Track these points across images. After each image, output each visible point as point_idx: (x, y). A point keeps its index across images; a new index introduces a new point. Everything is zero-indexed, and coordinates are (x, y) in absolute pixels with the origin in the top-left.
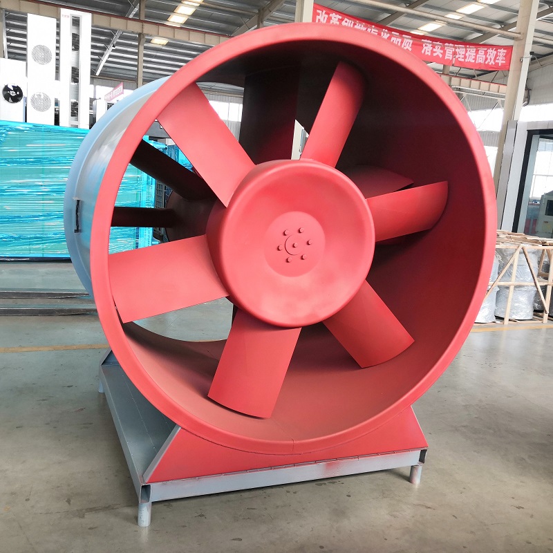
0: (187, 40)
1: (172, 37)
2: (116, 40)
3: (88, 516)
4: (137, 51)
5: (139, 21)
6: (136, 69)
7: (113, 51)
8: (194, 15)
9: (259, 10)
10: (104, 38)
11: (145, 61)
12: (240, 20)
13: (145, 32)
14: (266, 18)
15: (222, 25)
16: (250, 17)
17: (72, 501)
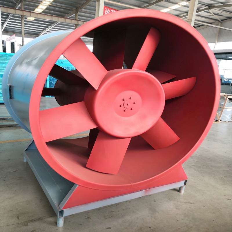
0: (44, 18)
1: (37, 17)
2: (10, 17)
3: (29, 224)
4: (21, 22)
5: (21, 10)
6: (21, 29)
7: (9, 22)
8: (46, 9)
9: (76, 8)
10: (4, 16)
11: (25, 26)
12: (67, 11)
13: (24, 15)
14: (79, 11)
15: (60, 13)
16: (72, 11)
17: (20, 218)
